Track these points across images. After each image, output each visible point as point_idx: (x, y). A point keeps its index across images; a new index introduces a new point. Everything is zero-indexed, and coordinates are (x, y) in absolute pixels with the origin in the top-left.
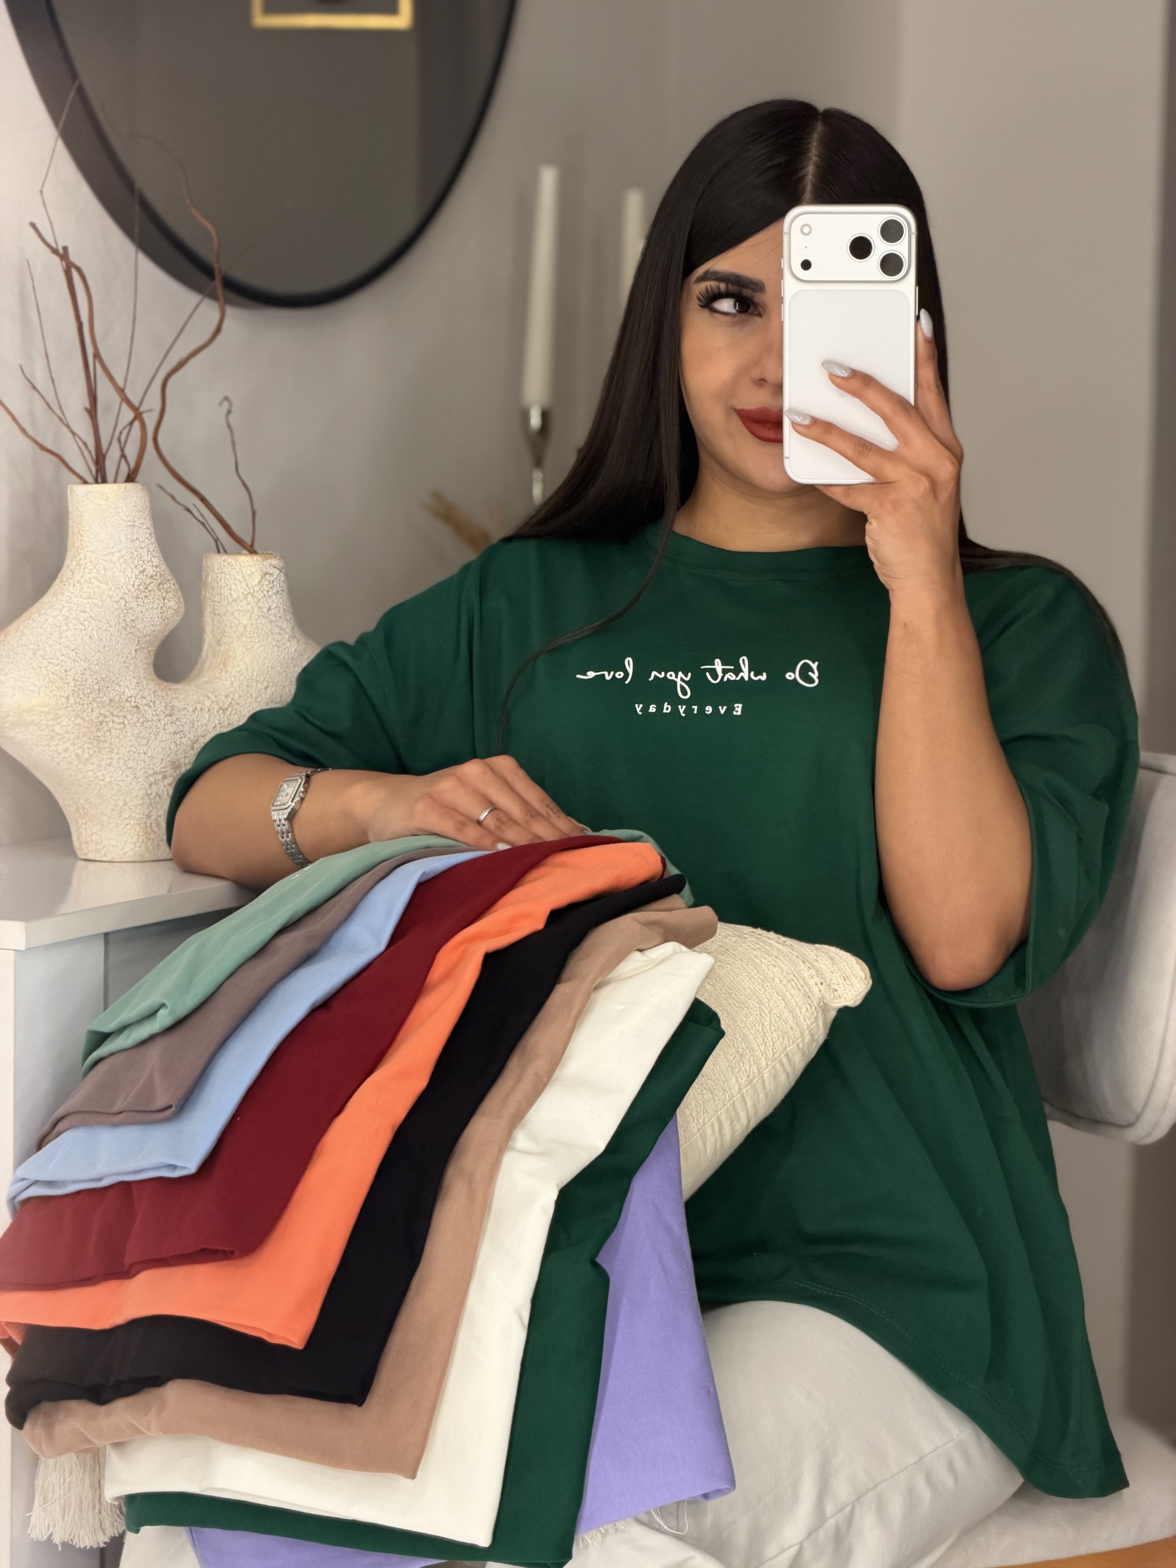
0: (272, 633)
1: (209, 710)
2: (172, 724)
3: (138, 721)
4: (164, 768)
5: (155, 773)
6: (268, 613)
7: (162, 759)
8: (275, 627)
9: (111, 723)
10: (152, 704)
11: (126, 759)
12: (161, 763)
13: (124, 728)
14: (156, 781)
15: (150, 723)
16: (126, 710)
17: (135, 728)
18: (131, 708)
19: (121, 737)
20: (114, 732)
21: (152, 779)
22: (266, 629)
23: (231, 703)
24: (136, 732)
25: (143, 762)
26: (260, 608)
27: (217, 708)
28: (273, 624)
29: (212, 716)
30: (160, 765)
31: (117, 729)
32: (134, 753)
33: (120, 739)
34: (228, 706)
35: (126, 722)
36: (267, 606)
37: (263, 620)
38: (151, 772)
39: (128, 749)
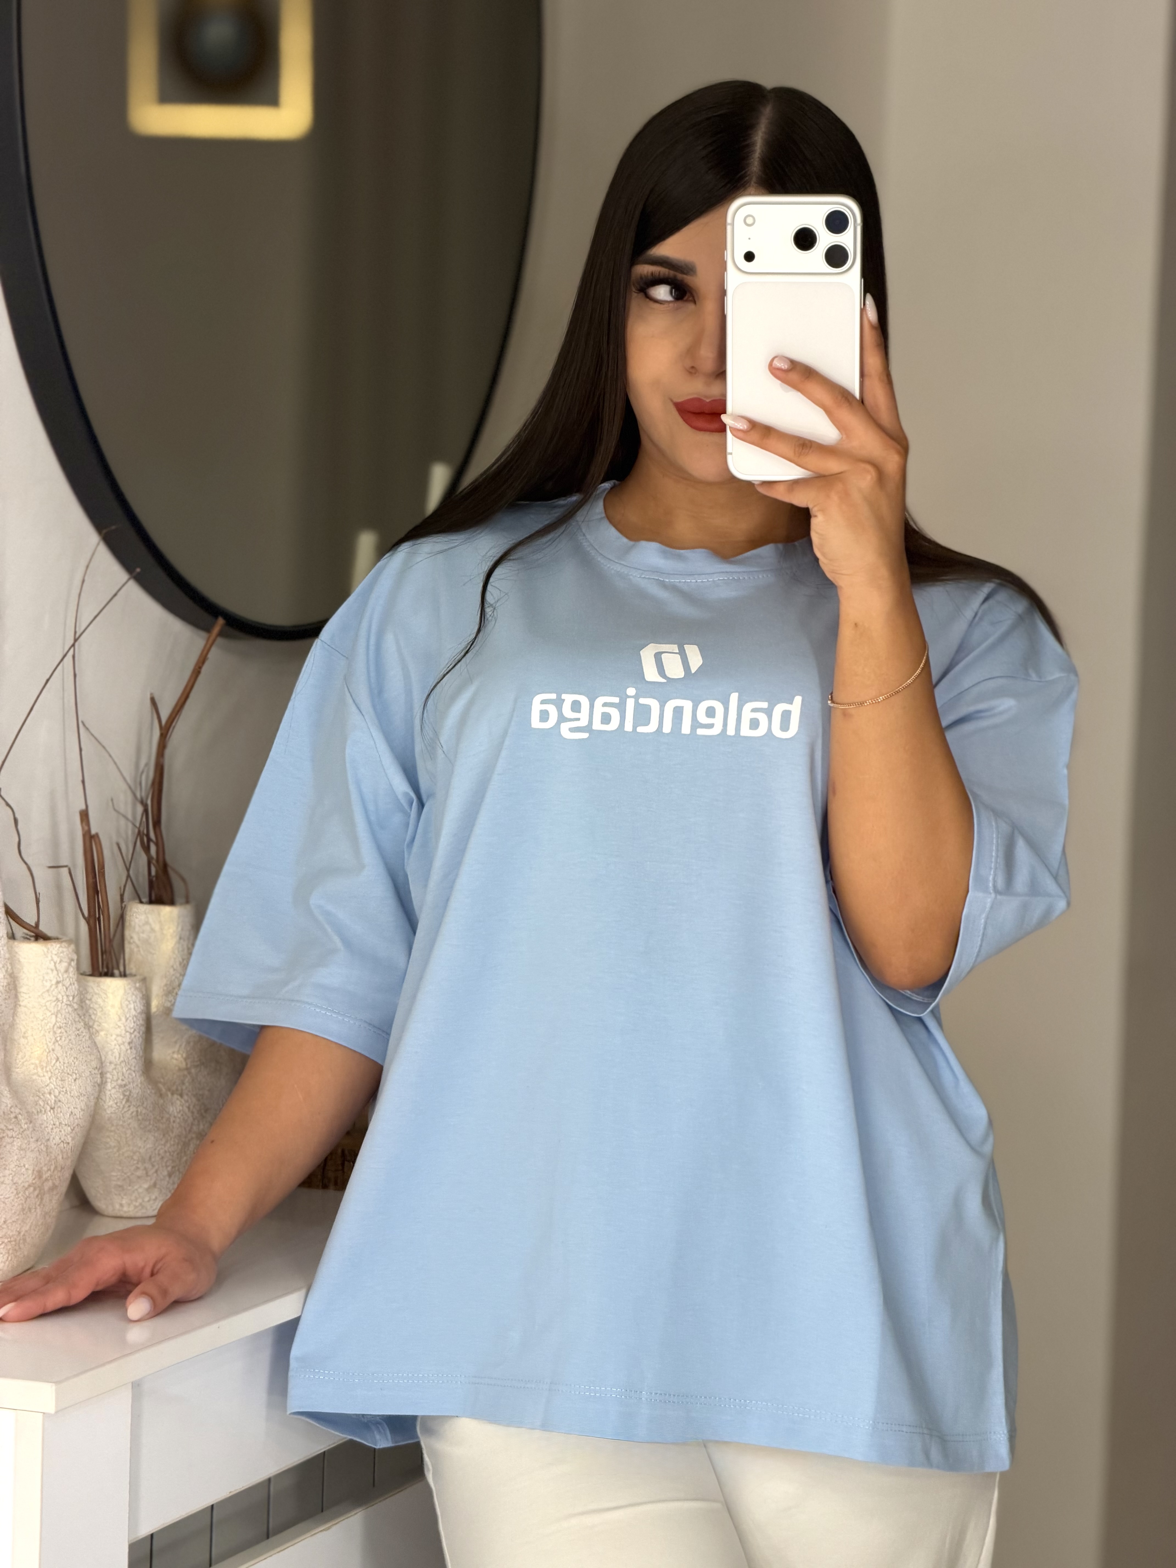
0: (75, 1022)
1: (45, 1111)
2: (35, 1132)
3: (19, 1133)
4: (34, 1179)
5: (29, 1186)
6: (73, 1003)
7: (33, 1171)
8: (77, 1016)
9: (6, 1137)
10: (21, 1113)
11: (13, 1174)
12: (33, 1175)
13: (14, 1141)
14: (29, 1194)
15: (25, 1132)
16: (12, 1122)
17: (19, 1140)
18: (13, 1120)
19: (11, 1152)
20: (8, 1147)
21: (27, 1193)
22: (71, 1018)
23: (55, 1101)
24: (19, 1144)
25: (22, 1175)
26: (67, 996)
27: (48, 1108)
28: (75, 1012)
29: (48, 1117)
30: (32, 1176)
31: (9, 1143)
32: (19, 1167)
33: (11, 1154)
34: (55, 1104)
35: (14, 1136)
36: (72, 994)
37: (70, 1009)
38: (26, 1185)
39: (16, 1164)
